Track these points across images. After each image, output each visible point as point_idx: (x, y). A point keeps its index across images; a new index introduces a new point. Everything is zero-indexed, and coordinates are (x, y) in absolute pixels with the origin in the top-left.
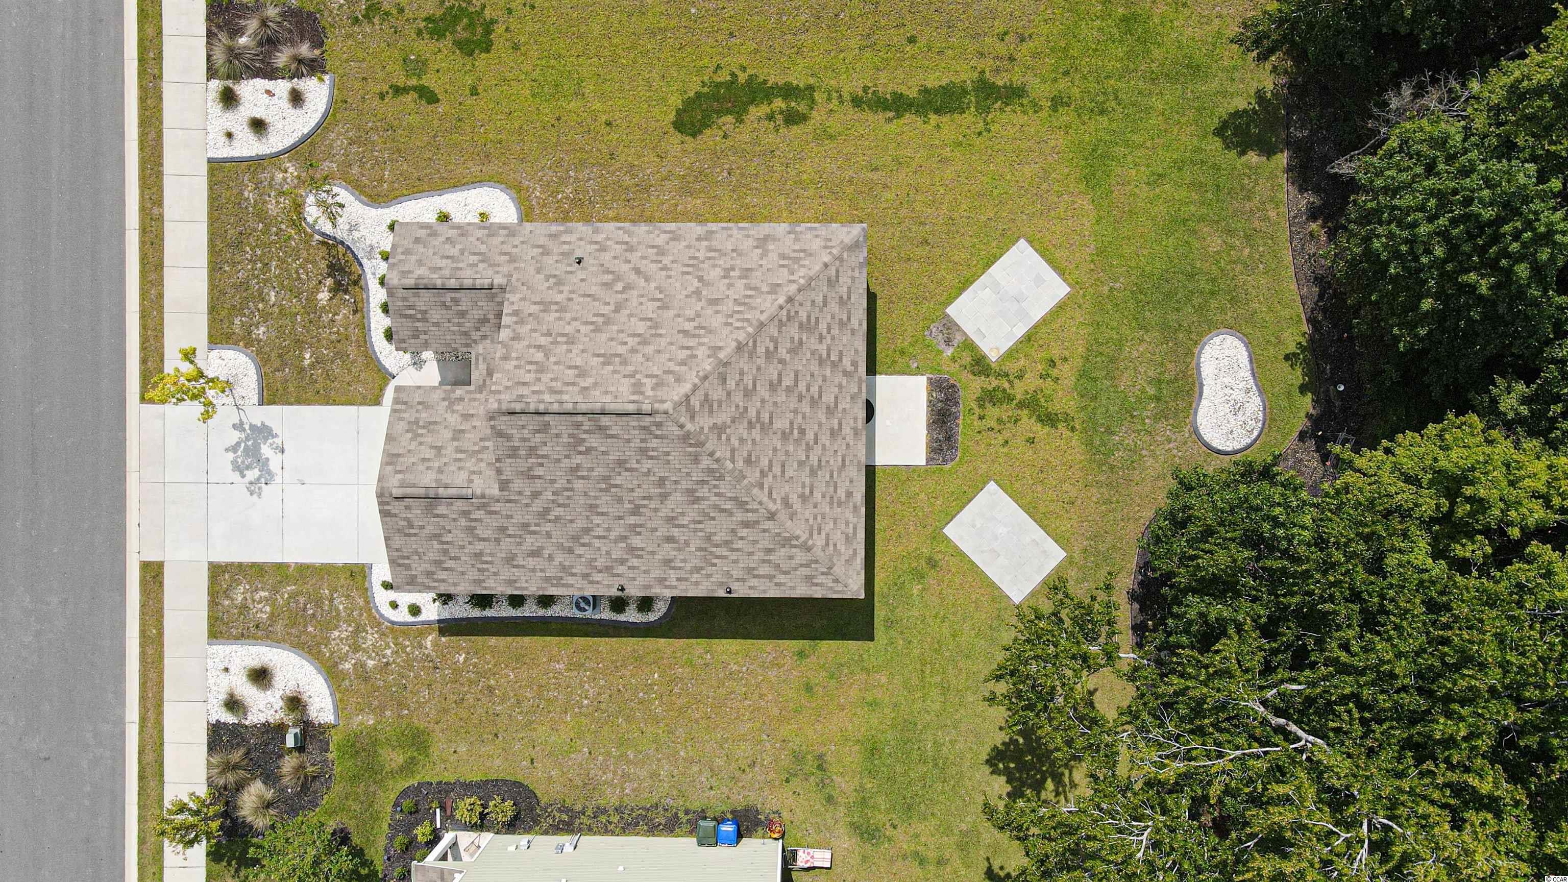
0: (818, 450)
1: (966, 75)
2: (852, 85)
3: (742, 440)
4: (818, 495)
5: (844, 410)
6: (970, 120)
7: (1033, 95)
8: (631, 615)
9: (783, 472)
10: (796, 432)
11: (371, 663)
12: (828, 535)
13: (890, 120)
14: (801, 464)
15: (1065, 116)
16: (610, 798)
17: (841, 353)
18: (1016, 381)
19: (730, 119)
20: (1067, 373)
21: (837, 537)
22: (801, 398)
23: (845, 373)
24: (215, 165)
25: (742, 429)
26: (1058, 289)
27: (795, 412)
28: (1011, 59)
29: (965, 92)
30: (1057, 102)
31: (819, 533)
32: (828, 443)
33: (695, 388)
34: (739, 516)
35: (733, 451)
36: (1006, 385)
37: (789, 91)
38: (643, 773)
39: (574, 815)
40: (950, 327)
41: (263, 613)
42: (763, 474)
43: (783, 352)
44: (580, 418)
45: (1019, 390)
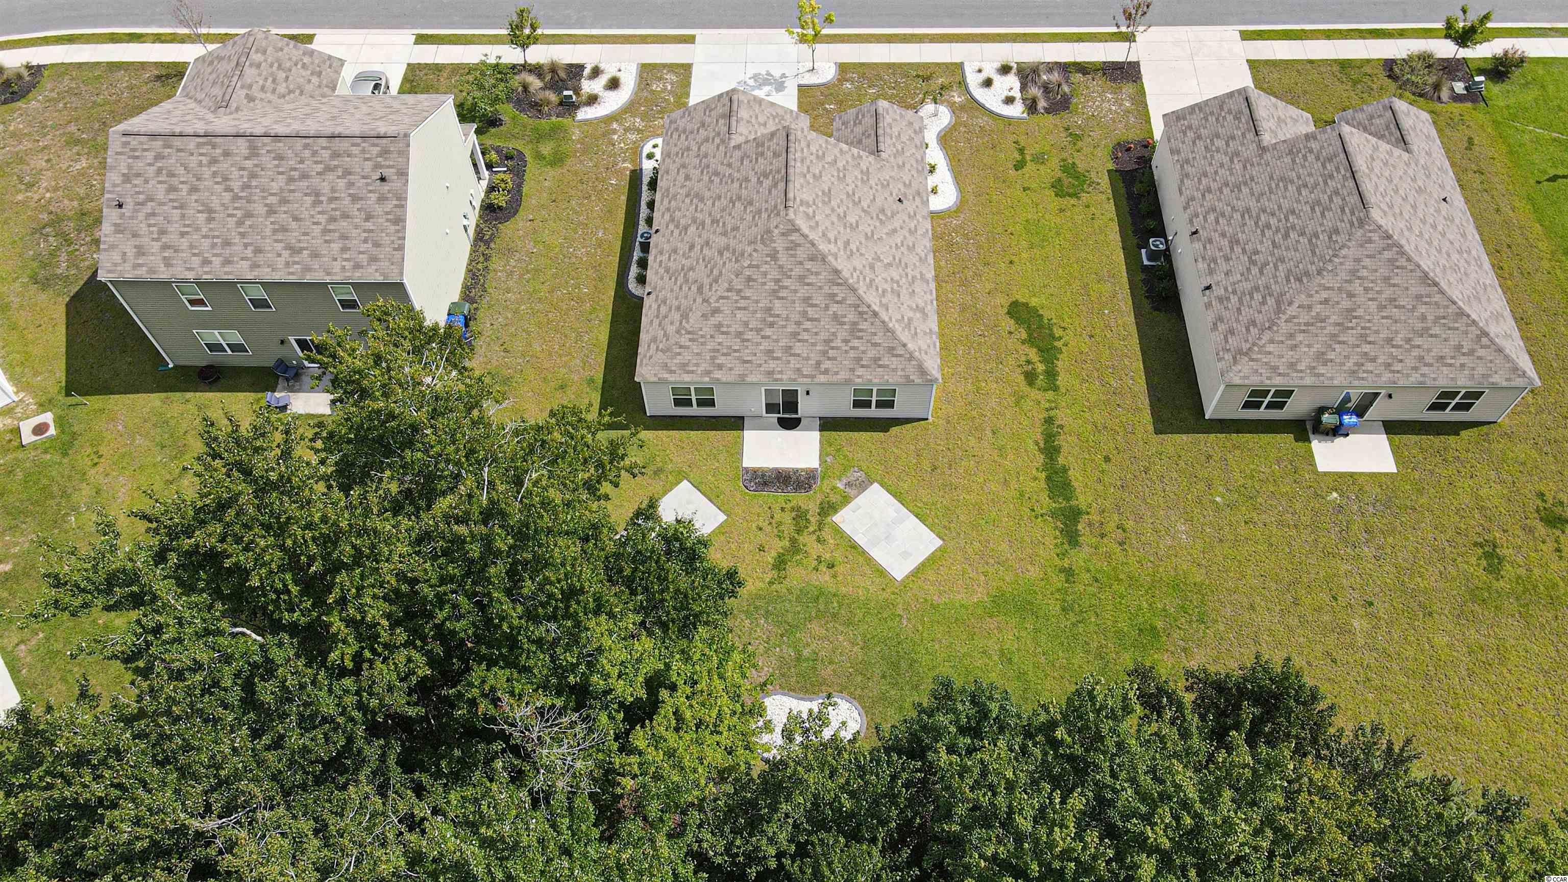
0: (758, 339)
1: (1082, 500)
2: (1063, 416)
3: (765, 274)
4: (720, 338)
5: (789, 362)
6: (1045, 502)
7: (1072, 552)
8: (634, 270)
9: (739, 309)
10: (771, 319)
11: (615, 137)
12: (688, 347)
13: (1037, 443)
14: (746, 324)
15: (1058, 581)
16: (496, 263)
17: (835, 359)
18: (815, 537)
19: (1024, 335)
20: (824, 578)
21: (687, 356)
22: (798, 323)
23: (818, 363)
24: (961, 66)
25: (774, 274)
26: (899, 570)
27: (787, 319)
28: (1103, 536)
29: (1068, 499)
30: (1068, 573)
31: (690, 340)
32: (762, 348)
33: (805, 236)
34: (706, 281)
35: (757, 267)
36: (811, 529)
37: (1051, 374)
38: (511, 283)
39: (487, 243)
40: (862, 487)
41: (656, 87)
42: (739, 291)
43: (834, 308)
44: (783, 171)
45: (807, 540)
